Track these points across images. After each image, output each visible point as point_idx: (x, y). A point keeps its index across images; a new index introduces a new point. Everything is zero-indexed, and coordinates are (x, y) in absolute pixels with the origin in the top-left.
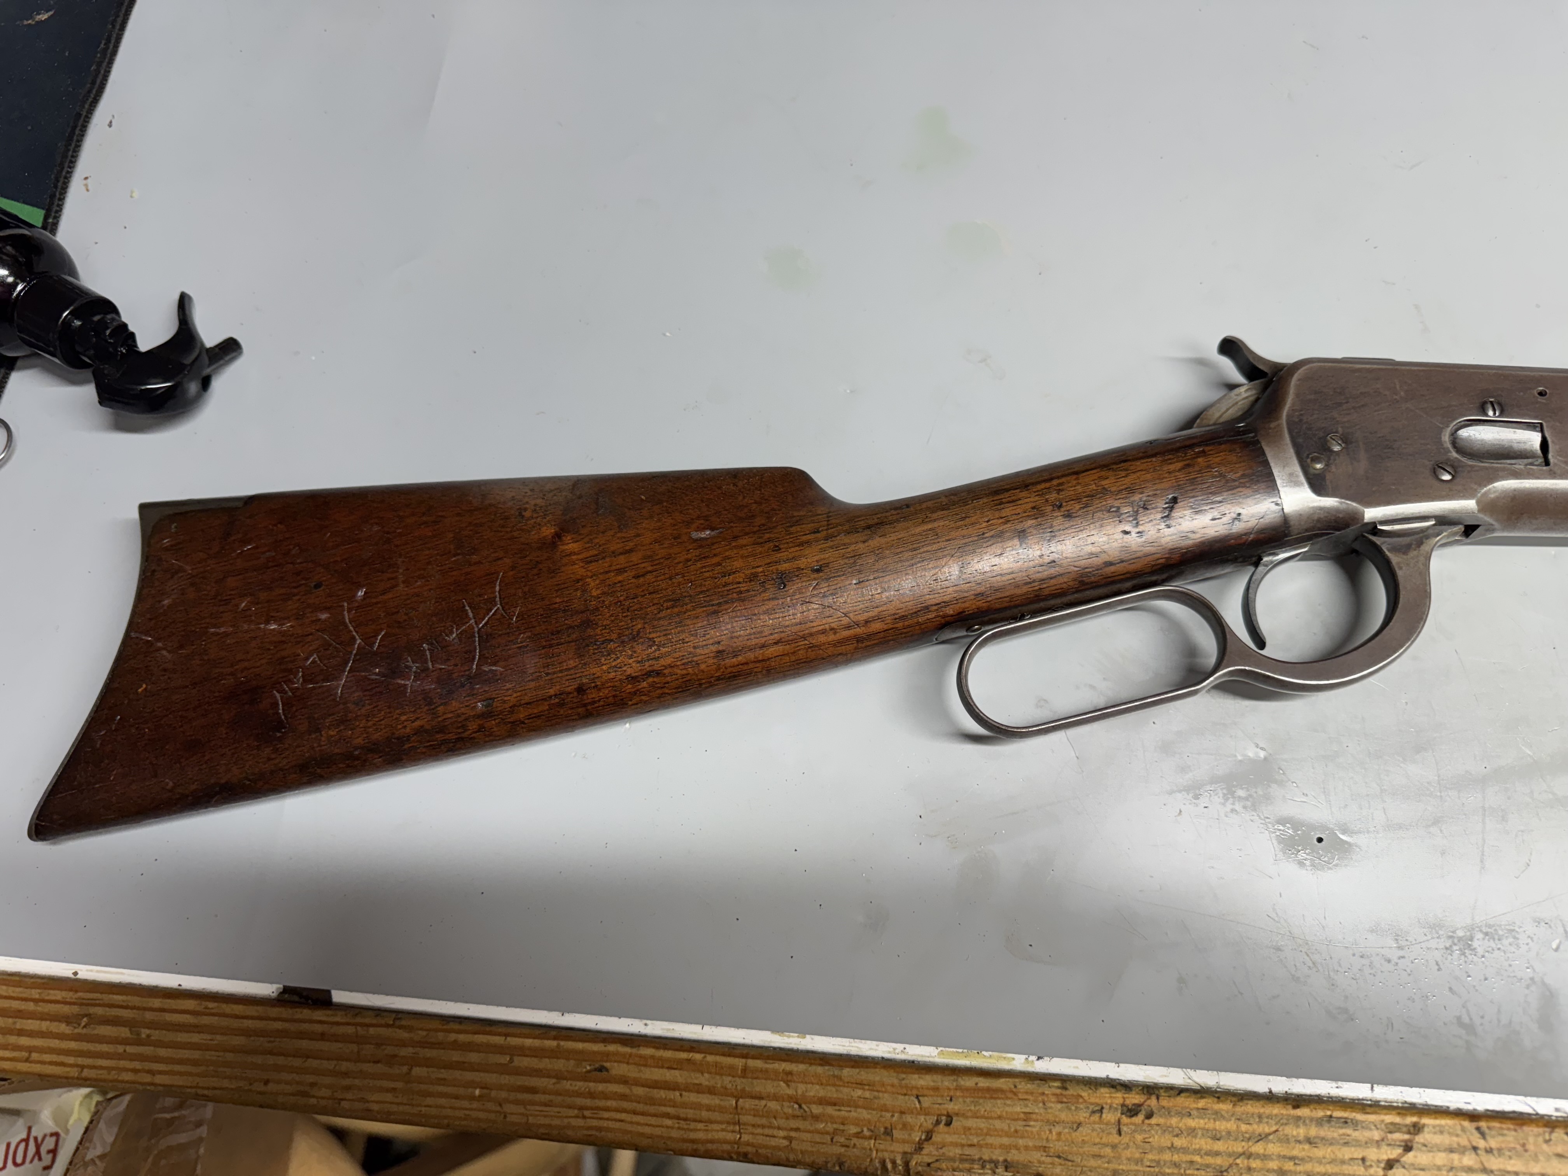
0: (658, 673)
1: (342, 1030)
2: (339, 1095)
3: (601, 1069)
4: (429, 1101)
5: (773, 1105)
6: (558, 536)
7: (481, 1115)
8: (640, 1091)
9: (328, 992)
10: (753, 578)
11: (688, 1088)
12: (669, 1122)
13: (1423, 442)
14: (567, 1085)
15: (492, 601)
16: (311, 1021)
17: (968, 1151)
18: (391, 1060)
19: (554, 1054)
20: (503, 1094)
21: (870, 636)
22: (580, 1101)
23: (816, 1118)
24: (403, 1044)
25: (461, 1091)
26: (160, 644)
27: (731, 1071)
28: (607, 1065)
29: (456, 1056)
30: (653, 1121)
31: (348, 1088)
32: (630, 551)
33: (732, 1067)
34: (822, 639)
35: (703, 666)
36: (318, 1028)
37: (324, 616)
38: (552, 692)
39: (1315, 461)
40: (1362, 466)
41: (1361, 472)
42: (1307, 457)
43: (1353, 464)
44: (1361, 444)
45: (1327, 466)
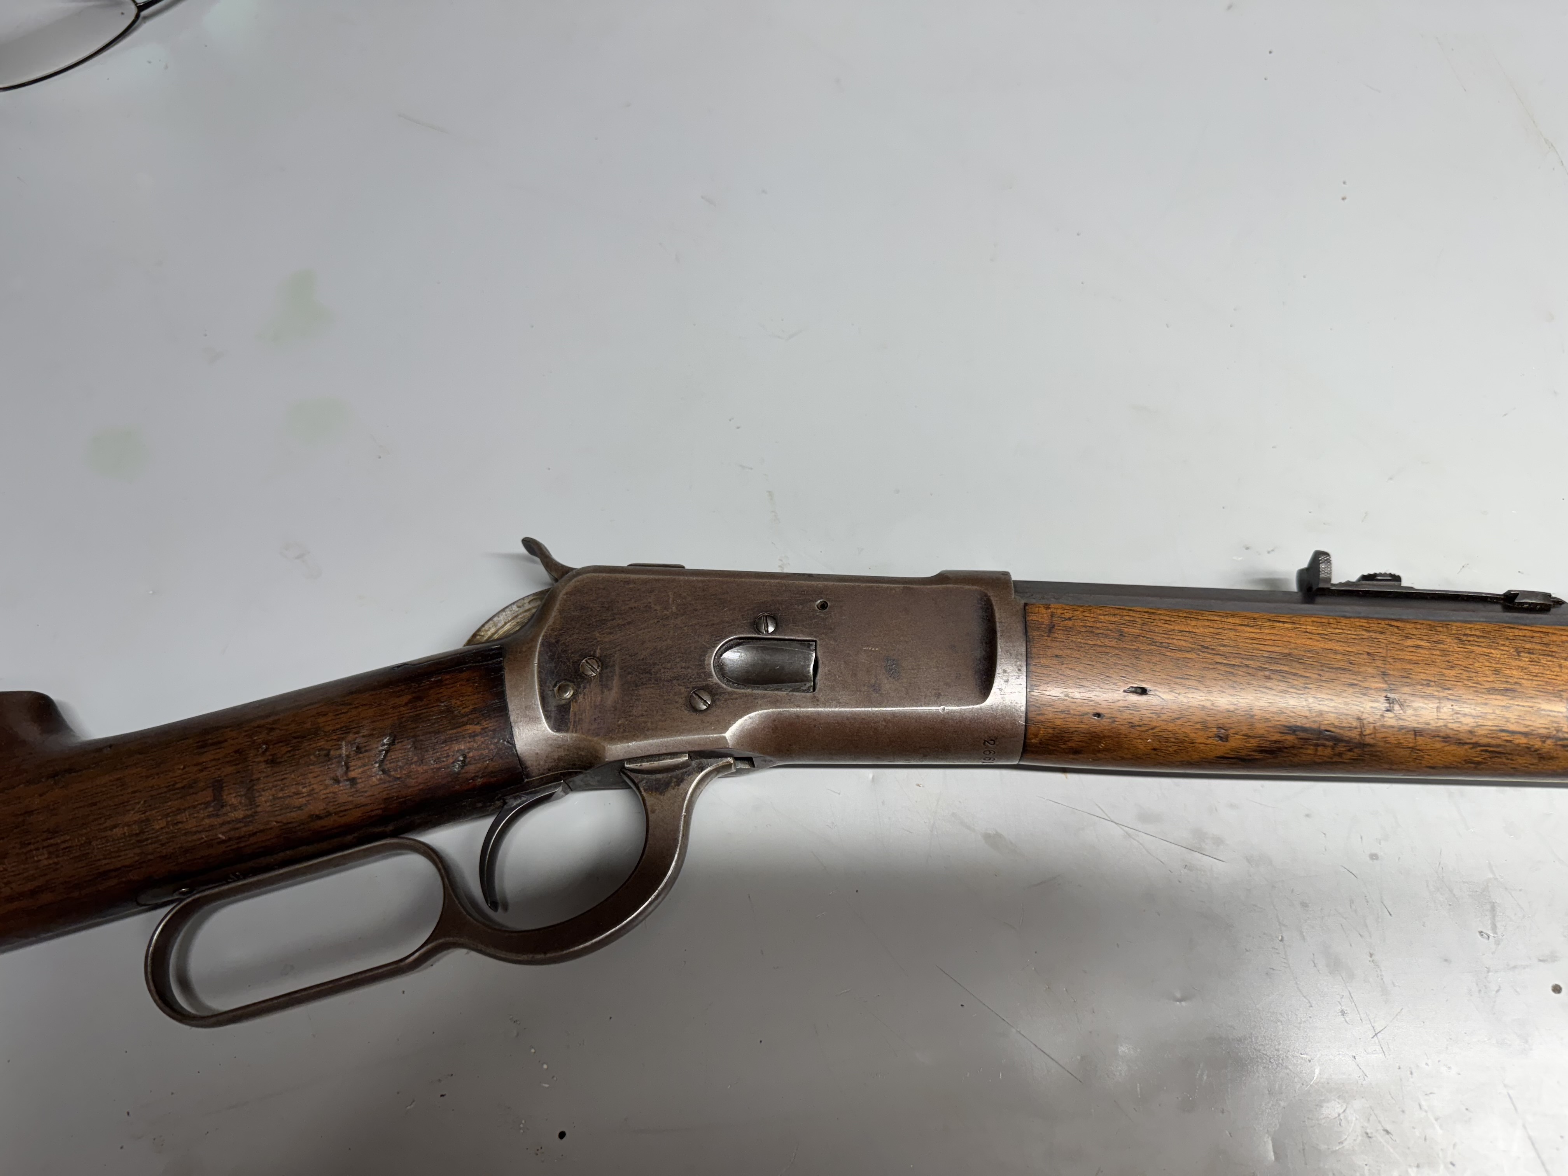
13: (684, 664)
39: (563, 689)
40: (613, 695)
41: (609, 702)
42: (555, 686)
43: (603, 692)
44: (617, 668)
45: (574, 695)
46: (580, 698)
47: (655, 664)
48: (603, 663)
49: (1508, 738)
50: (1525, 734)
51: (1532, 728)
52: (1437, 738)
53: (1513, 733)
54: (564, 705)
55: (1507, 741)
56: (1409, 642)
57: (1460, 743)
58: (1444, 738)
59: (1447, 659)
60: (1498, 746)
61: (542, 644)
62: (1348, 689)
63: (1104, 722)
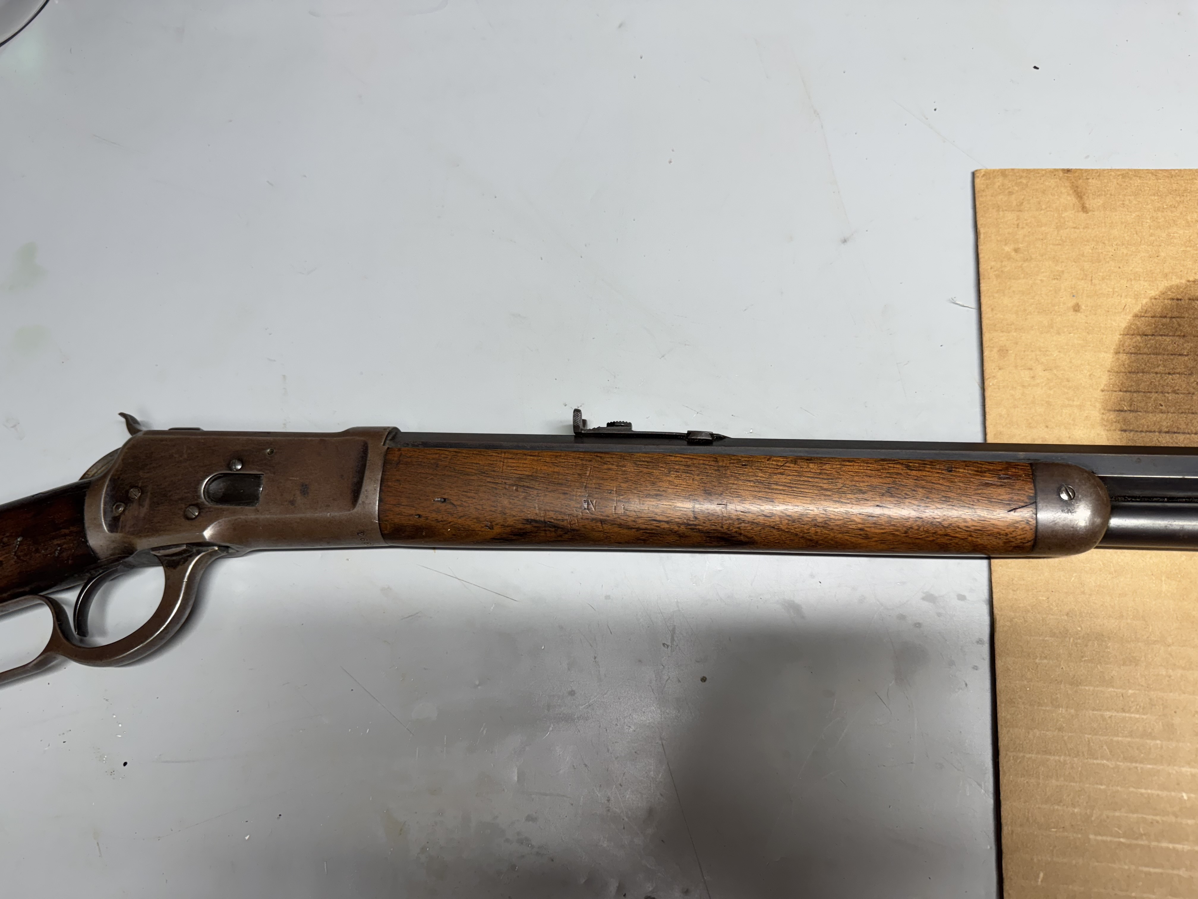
13: (186, 491)
39: (118, 507)
40: (144, 510)
41: (142, 515)
42: (113, 506)
43: (140, 508)
44: (149, 494)
45: (124, 511)
46: (127, 512)
47: (170, 491)
48: (142, 490)
49: (657, 525)
50: (667, 522)
51: (671, 518)
52: (615, 526)
53: (660, 521)
54: (117, 517)
55: (657, 526)
56: (605, 466)
57: (629, 528)
58: (618, 525)
59: (625, 476)
60: (652, 529)
61: (110, 480)
62: (562, 496)
63: (422, 519)
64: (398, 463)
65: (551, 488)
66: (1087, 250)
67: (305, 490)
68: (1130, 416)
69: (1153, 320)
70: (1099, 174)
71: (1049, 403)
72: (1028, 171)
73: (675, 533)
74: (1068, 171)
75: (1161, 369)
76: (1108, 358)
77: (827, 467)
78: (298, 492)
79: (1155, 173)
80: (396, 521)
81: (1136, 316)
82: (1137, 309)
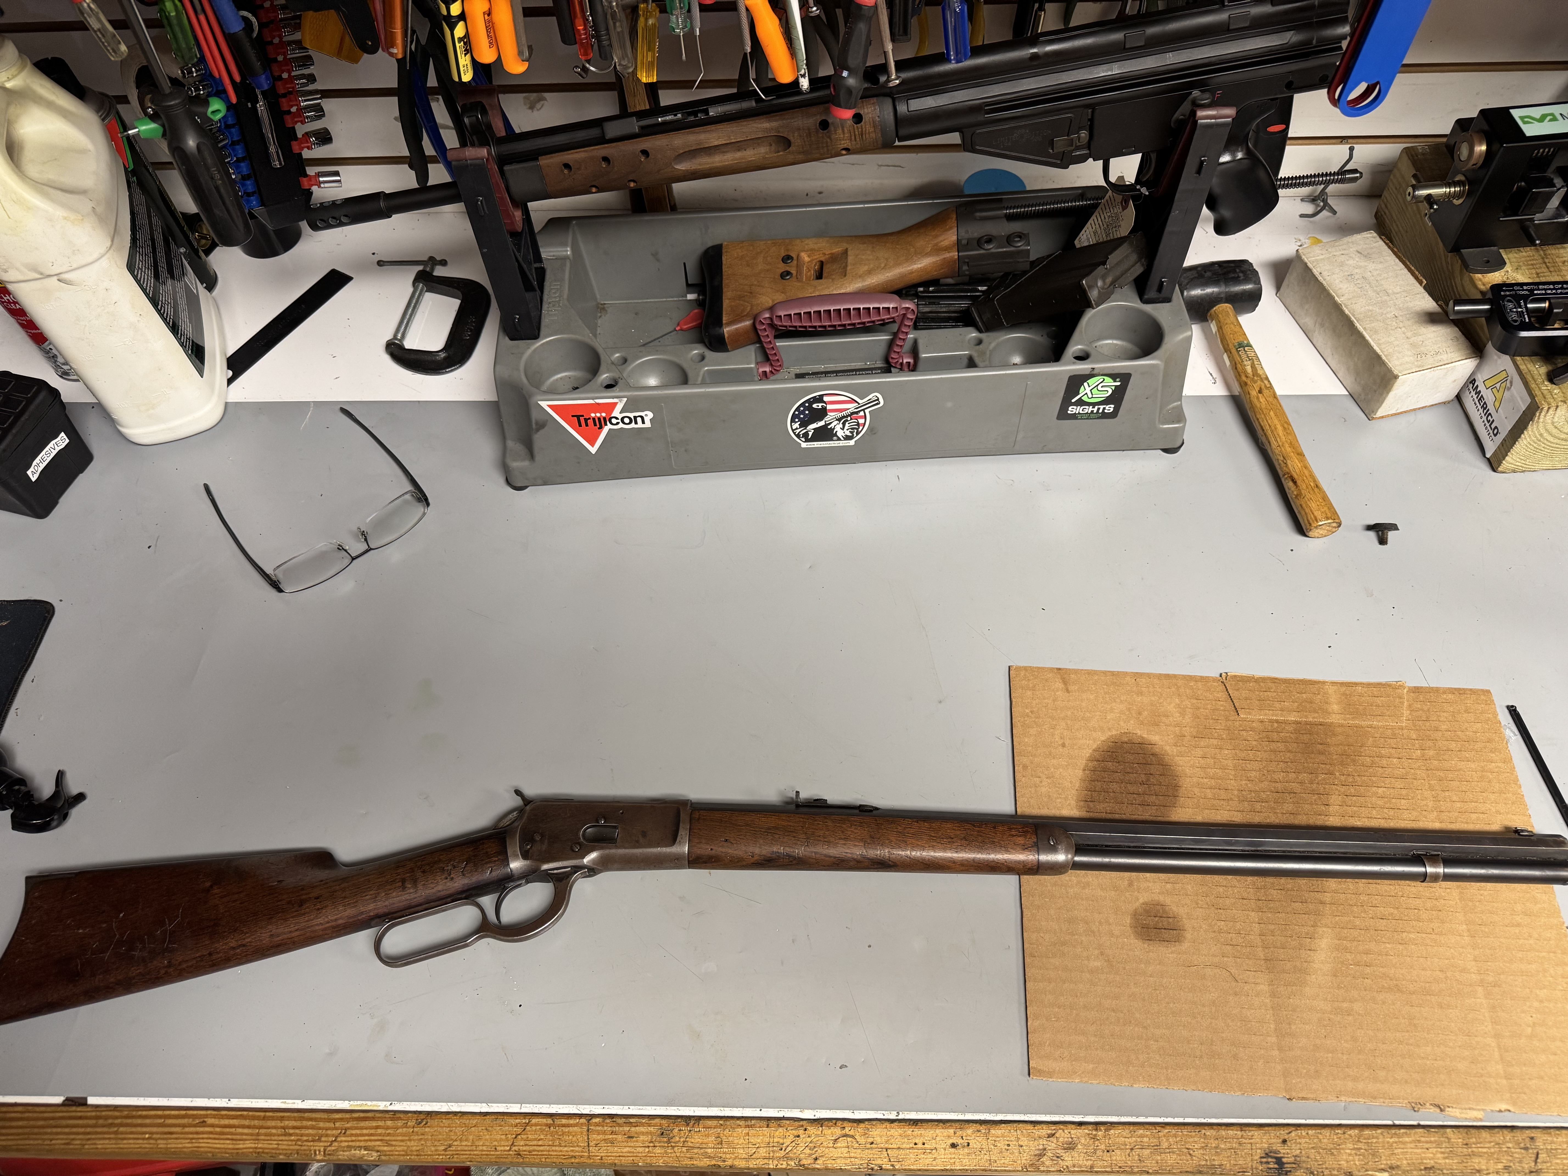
0: (244, 945)
1: (89, 1114)
2: (84, 1142)
3: (204, 1122)
4: (125, 1142)
5: (274, 1131)
6: (211, 886)
7: (147, 1146)
8: (218, 1130)
9: (86, 1099)
10: (289, 902)
11: (239, 1127)
12: (228, 1142)
13: (571, 835)
14: (187, 1130)
15: (177, 917)
16: (76, 1111)
17: (350, 1144)
18: (111, 1125)
19: (183, 1117)
20: (158, 1136)
21: (338, 926)
22: (191, 1136)
23: (291, 1135)
24: (117, 1118)
25: (140, 1136)
26: (28, 941)
27: (258, 1118)
28: (206, 1120)
29: (139, 1121)
30: (222, 1142)
31: (89, 1139)
32: (240, 892)
33: (259, 1116)
34: (317, 928)
35: (264, 942)
36: (79, 1114)
37: (104, 925)
38: (197, 955)
39: (527, 845)
40: (544, 847)
41: (543, 850)
42: (524, 843)
43: (541, 846)
44: (547, 837)
45: (531, 849)
46: (533, 849)
48: (542, 836)
54: (528, 852)
56: (816, 822)
59: (827, 828)
61: (520, 827)
62: (793, 839)
63: (713, 851)
64: (699, 819)
65: (786, 834)
66: (1069, 713)
67: (644, 834)
68: (1091, 804)
69: (1103, 753)
70: (1076, 672)
71: (1049, 796)
72: (1039, 668)
73: (855, 859)
74: (1060, 669)
75: (1106, 780)
76: (1079, 773)
77: (934, 825)
78: (640, 836)
79: (1105, 673)
80: (699, 852)
81: (1094, 750)
82: (1095, 746)
